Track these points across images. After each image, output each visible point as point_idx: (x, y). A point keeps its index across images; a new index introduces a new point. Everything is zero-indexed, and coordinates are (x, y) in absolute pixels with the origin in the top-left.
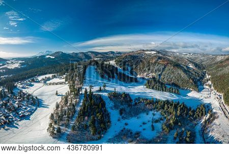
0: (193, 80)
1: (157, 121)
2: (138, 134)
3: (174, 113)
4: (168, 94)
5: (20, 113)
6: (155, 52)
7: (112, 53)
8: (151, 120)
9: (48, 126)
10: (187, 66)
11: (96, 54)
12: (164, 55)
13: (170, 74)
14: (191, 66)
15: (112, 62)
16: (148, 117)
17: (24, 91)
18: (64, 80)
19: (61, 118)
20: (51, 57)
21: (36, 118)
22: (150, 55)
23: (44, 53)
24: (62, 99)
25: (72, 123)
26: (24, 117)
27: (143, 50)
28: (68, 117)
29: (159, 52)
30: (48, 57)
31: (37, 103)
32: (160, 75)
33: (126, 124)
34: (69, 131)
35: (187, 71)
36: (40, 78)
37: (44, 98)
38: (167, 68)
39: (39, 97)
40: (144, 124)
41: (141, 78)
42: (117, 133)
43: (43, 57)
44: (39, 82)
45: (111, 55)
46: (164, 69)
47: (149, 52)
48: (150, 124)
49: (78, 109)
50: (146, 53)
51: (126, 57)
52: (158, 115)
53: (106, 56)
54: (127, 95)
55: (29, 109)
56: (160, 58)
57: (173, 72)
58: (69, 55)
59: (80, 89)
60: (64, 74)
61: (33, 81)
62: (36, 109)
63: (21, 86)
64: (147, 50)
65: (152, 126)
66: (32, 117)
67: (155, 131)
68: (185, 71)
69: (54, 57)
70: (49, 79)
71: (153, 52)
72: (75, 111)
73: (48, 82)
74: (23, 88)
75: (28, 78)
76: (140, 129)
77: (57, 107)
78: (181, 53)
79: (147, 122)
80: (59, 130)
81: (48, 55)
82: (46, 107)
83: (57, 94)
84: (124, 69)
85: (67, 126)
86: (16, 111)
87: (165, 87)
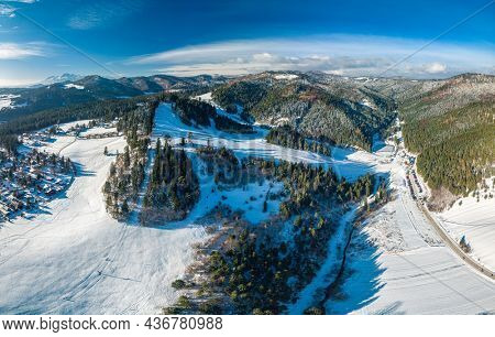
0: (363, 130)
1: (274, 197)
2: (240, 213)
3: (308, 185)
4: (306, 153)
5: (46, 186)
6: (295, 76)
7: (207, 77)
8: (264, 194)
9: (104, 205)
10: (356, 104)
11: (173, 80)
12: (315, 81)
13: (319, 120)
14: (367, 103)
15: (207, 97)
16: (259, 189)
17: (41, 150)
18: (115, 130)
19: (123, 187)
20: (77, 87)
21: (76, 194)
22: (283, 82)
23: (59, 79)
24: (118, 160)
25: (142, 195)
26: (53, 195)
27: (272, 73)
28: (134, 184)
29: (303, 76)
30: (69, 86)
31: (71, 169)
32: (298, 121)
33: (224, 198)
34: (139, 208)
35: (355, 113)
36: (65, 127)
37: (82, 161)
38: (313, 108)
39: (73, 160)
40: (252, 199)
41: (261, 127)
42: (209, 210)
43: (58, 86)
44: (64, 134)
45: (204, 83)
46: (307, 110)
47: (283, 77)
48: (263, 199)
49: (149, 171)
50: (277, 77)
51: (235, 85)
52: (278, 187)
53: (193, 85)
54: (226, 153)
55: (59, 180)
56: (302, 88)
57: (325, 116)
58: (114, 82)
59: (147, 142)
60: (113, 119)
61: (53, 132)
62: (72, 180)
63: (31, 142)
64: (280, 73)
65: (265, 205)
66: (68, 193)
67: (268, 213)
68: (350, 113)
69: (82, 88)
70: (84, 128)
71: (292, 77)
72: (144, 176)
73: (83, 134)
74: (36, 145)
75: (41, 127)
76: (244, 207)
77: (113, 171)
78: (352, 78)
79: (257, 197)
80: (125, 208)
81: (69, 82)
82: (91, 174)
83: (106, 152)
84: (229, 110)
85: (136, 199)
86: (35, 184)
87: (303, 142)
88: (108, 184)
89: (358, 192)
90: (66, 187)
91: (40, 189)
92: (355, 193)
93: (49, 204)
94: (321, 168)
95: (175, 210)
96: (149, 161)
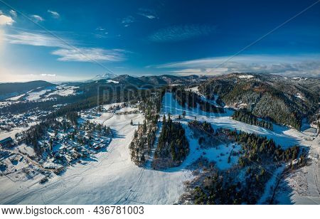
0: (296, 115)
1: (235, 154)
2: (213, 163)
3: (256, 148)
4: (257, 127)
5: (94, 144)
6: (252, 76)
7: (195, 77)
8: (230, 152)
9: (130, 156)
10: (292, 96)
11: (174, 78)
12: (264, 80)
13: (266, 106)
14: (300, 96)
15: (195, 90)
16: (226, 149)
17: (91, 121)
18: (138, 109)
19: (142, 145)
20: (114, 82)
21: (113, 149)
22: (244, 80)
23: (103, 76)
24: (139, 128)
25: (153, 150)
26: (98, 149)
27: (237, 74)
28: (149, 144)
29: (257, 76)
30: (109, 81)
31: (110, 133)
32: (253, 106)
33: (204, 153)
34: (152, 158)
35: (291, 102)
36: (107, 107)
37: (117, 128)
38: (263, 98)
39: (111, 128)
40: (222, 155)
41: (229, 109)
42: (194, 161)
43: (103, 81)
44: (106, 111)
45: (194, 80)
46: (259, 99)
47: (244, 77)
48: (228, 155)
49: (158, 136)
50: (240, 77)
51: (213, 82)
52: (238, 148)
53: (186, 81)
54: (207, 125)
55: (102, 140)
56: (256, 84)
57: (271, 103)
58: (137, 79)
59: (158, 117)
60: (137, 102)
61: (100, 110)
62: (111, 140)
63: (85, 116)
64: (242, 74)
65: (229, 158)
66: (108, 148)
67: (231, 164)
68: (287, 102)
69: (118, 82)
70: (118, 108)
71: (249, 77)
72: (155, 138)
73: (118, 111)
74: (88, 118)
75: (92, 107)
76: (216, 160)
77: (136, 136)
78: (290, 78)
79: (225, 154)
80: (143, 158)
81: (109, 79)
82: (122, 137)
83: (132, 123)
84: (209, 98)
85: (150, 153)
86: (88, 143)
87: (255, 120)
88: (132, 143)
89: (288, 156)
90: (107, 145)
91: (91, 146)
92: (285, 157)
93: (97, 155)
94: (266, 138)
95: (174, 160)
96: (158, 130)
